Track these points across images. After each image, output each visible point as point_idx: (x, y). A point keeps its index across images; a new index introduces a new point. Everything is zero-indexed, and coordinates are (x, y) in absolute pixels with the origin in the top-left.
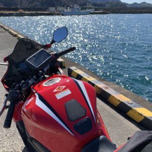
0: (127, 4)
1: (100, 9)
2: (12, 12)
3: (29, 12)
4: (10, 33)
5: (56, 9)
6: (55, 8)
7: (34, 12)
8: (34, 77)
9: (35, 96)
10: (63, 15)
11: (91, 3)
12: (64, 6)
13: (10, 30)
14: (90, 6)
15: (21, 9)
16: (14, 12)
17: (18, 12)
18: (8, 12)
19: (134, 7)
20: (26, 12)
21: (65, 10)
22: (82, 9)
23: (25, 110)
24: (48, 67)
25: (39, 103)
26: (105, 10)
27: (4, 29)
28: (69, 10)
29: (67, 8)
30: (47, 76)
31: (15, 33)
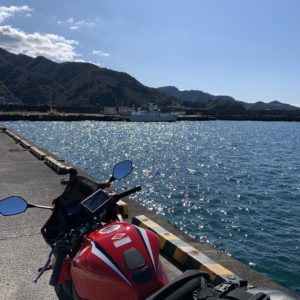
0: (246, 104)
1: (197, 111)
2: (36, 113)
3: (67, 115)
4: (32, 152)
5: (117, 110)
6: (114, 109)
7: (77, 114)
8: (87, 224)
9: (91, 245)
10: (128, 120)
11: (179, 101)
12: (131, 106)
13: (33, 148)
14: (179, 106)
15: (54, 108)
16: (40, 114)
17: (47, 114)
18: (29, 114)
19: (257, 109)
20: (62, 114)
21: (134, 113)
22: (163, 111)
23: (78, 261)
24: (105, 212)
25: (95, 251)
26: (205, 113)
27: (22, 144)
28: (139, 113)
29: (136, 110)
30: (103, 224)
31: (42, 154)
